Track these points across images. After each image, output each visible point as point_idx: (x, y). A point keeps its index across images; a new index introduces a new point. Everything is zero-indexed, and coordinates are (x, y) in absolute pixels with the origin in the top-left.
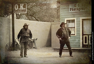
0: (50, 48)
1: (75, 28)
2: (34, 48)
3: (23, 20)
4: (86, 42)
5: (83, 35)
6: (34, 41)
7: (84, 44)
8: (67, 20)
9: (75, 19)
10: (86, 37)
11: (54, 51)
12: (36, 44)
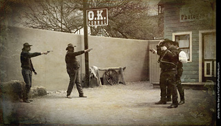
0: (147, 84)
1: (189, 48)
2: (120, 83)
3: (102, 36)
4: (208, 73)
5: (204, 60)
6: (120, 72)
7: (206, 75)
8: (176, 36)
9: (190, 33)
10: (208, 65)
11: (154, 88)
12: (124, 77)
